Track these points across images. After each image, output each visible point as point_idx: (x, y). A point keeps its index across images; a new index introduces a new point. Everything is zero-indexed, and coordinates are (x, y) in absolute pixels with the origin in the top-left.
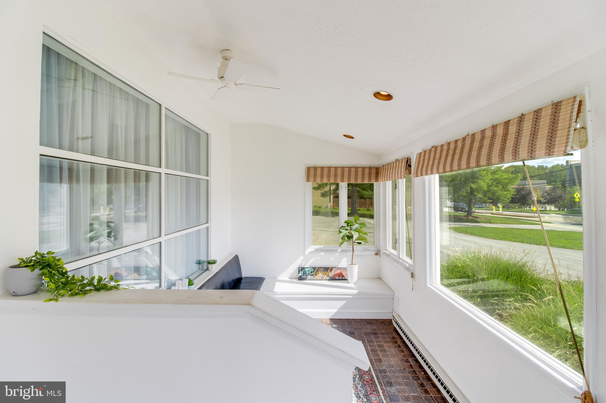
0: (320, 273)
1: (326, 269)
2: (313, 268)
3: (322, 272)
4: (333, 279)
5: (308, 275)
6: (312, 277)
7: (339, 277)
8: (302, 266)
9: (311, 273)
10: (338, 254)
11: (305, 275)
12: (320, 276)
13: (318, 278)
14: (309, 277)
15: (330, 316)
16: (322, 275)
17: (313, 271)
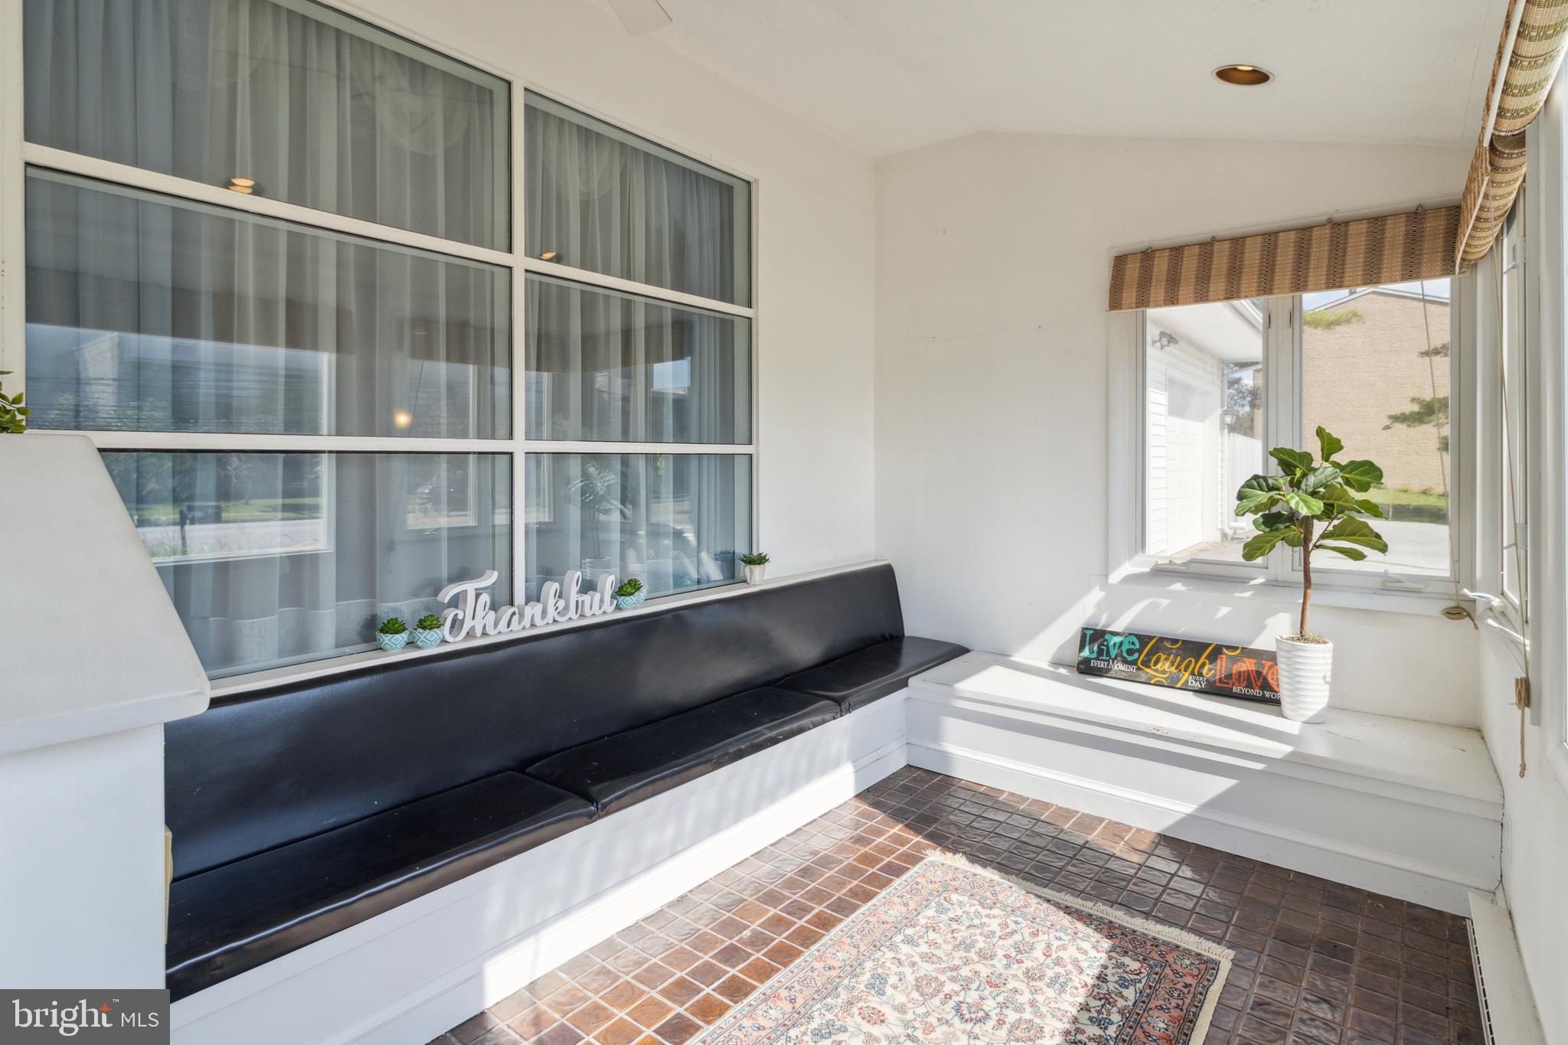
0: (1167, 659)
1: (1192, 650)
2: (1138, 637)
3: (1176, 657)
4: (1216, 690)
5: (1115, 658)
6: (1132, 669)
7: (1250, 686)
8: (1097, 625)
9: (1129, 655)
10: (1248, 594)
11: (1104, 658)
12: (1164, 672)
13: (1155, 676)
14: (1119, 667)
15: (1158, 826)
16: (1173, 669)
17: (1137, 646)
